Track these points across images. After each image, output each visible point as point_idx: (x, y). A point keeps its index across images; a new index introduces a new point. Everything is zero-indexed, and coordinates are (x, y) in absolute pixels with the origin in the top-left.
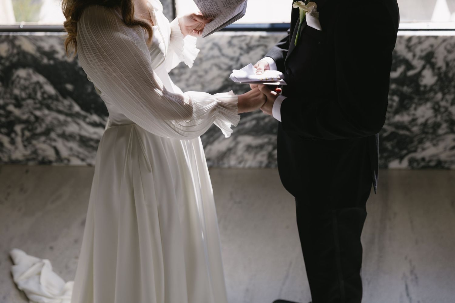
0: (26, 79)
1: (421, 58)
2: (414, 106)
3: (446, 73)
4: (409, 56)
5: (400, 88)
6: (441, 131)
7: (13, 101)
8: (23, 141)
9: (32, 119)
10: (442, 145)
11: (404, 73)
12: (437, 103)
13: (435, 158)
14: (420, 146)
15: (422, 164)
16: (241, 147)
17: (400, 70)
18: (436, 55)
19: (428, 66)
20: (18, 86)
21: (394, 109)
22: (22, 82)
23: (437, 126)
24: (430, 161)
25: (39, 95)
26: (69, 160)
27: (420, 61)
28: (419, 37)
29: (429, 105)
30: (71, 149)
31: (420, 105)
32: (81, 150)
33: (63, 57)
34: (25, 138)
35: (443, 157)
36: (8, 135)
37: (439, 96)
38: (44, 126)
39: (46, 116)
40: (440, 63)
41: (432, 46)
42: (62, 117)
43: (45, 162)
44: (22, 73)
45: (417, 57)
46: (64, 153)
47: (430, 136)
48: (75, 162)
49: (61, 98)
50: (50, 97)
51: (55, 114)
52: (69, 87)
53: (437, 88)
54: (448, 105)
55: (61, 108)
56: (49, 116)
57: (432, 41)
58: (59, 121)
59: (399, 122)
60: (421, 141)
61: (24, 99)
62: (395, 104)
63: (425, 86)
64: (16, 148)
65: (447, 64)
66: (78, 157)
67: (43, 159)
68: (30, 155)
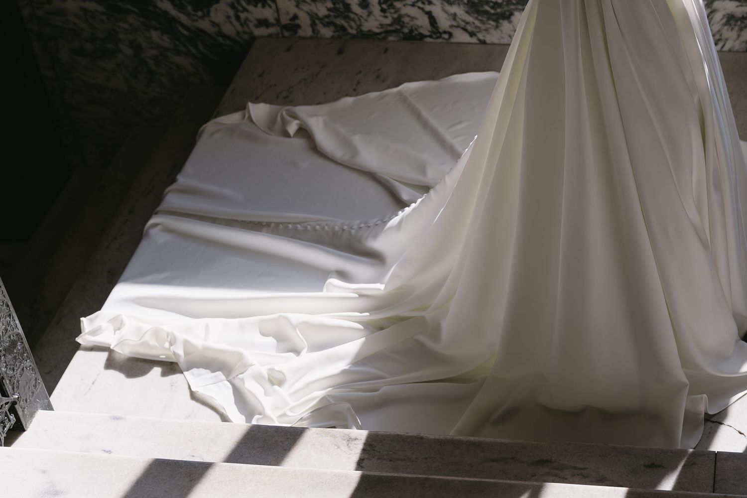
26: (450, 34)
30: (454, 16)
32: (469, 19)
43: (414, 36)
46: (444, 22)
48: (461, 37)
64: (370, 14)
66: (465, 29)
67: (411, 31)
68: (390, 25)
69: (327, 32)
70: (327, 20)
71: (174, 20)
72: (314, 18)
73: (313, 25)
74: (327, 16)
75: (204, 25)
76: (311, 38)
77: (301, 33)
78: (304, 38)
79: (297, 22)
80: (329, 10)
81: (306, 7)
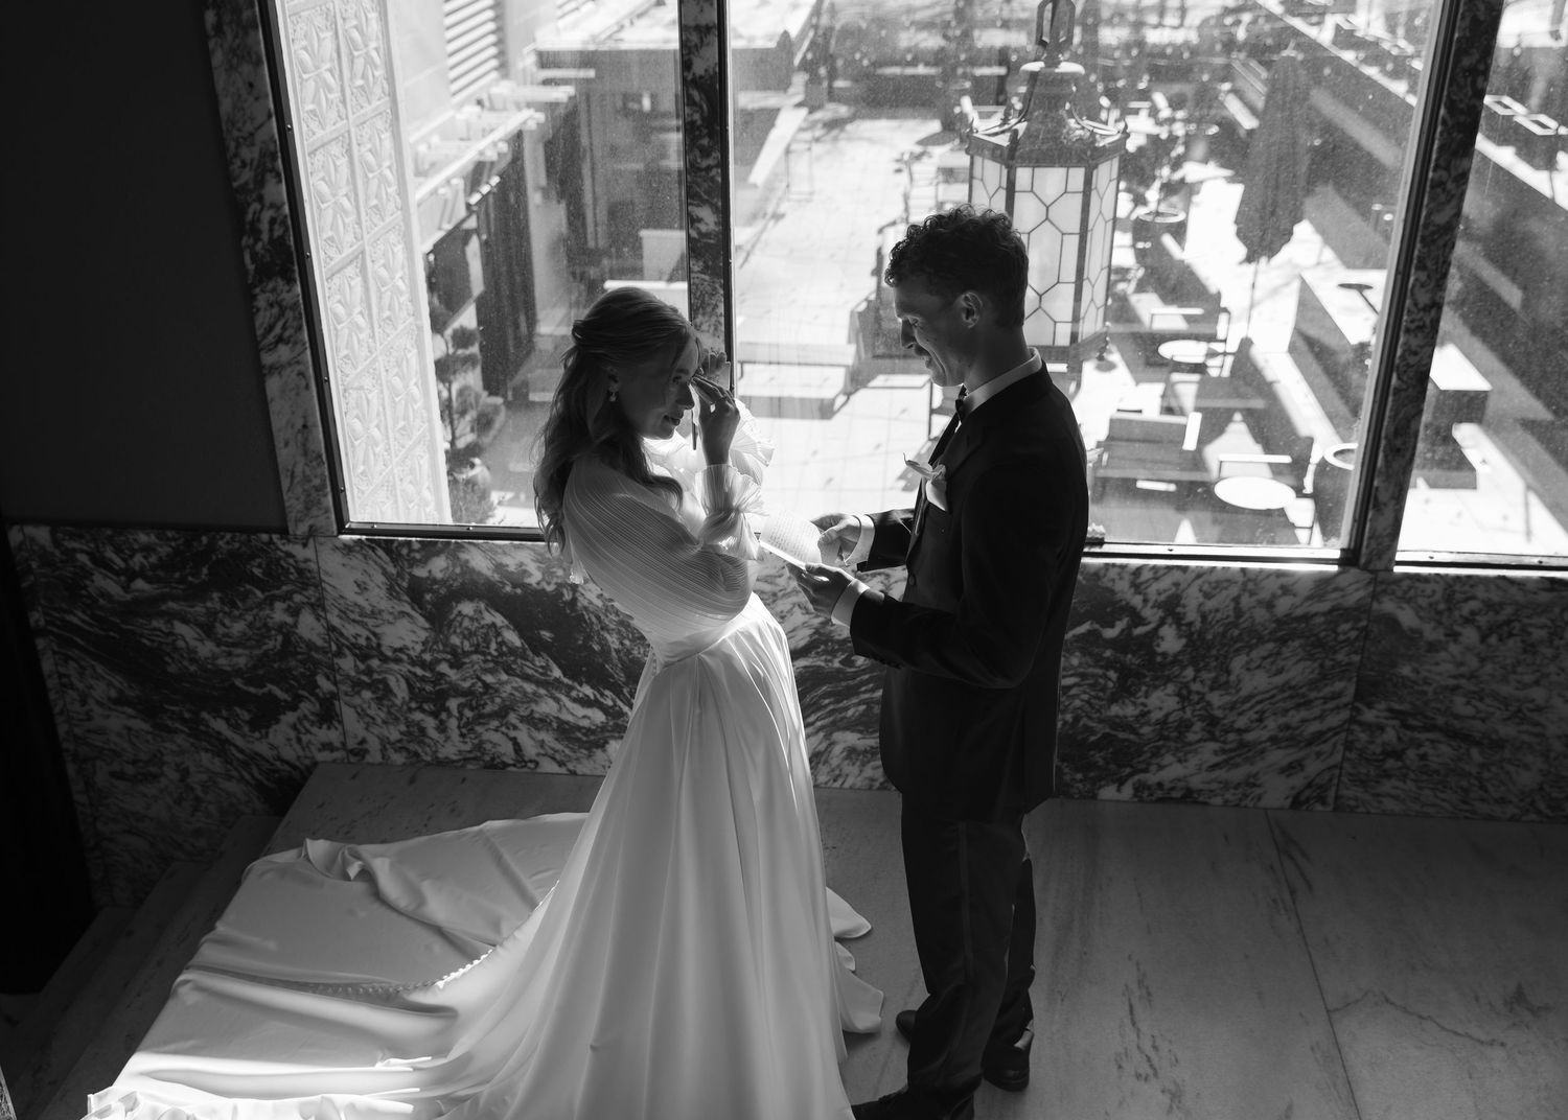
0: (472, 619)
1: (1158, 605)
2: (1144, 688)
3: (1201, 633)
4: (1137, 601)
5: (1122, 657)
6: (1191, 737)
7: (449, 657)
8: (459, 727)
9: (479, 687)
10: (1193, 761)
11: (1127, 631)
12: (1186, 685)
13: (1182, 784)
14: (1154, 761)
15: (1159, 794)
16: (837, 749)
17: (1120, 625)
18: (1182, 602)
19: (1170, 620)
20: (458, 631)
21: (1109, 692)
22: (466, 623)
23: (1184, 726)
24: (1172, 789)
25: (493, 646)
26: (537, 764)
27: (1155, 610)
28: (1154, 568)
29: (1171, 688)
30: (542, 744)
31: (1156, 687)
32: (559, 747)
33: (539, 582)
34: (465, 720)
35: (1196, 782)
36: (435, 715)
37: (1190, 672)
38: (498, 700)
39: (502, 683)
40: (1192, 615)
41: (1177, 585)
42: (529, 688)
43: (495, 765)
44: (467, 608)
45: (1150, 604)
46: (530, 750)
47: (1172, 744)
48: (549, 767)
49: (529, 653)
50: (512, 651)
51: (519, 682)
52: (546, 635)
53: (1185, 658)
54: (1206, 689)
55: (530, 672)
56: (509, 685)
57: (1177, 575)
58: (525, 693)
59: (1117, 716)
60: (1156, 753)
61: (467, 654)
62: (1111, 684)
63: (1164, 655)
64: (448, 738)
65: (1204, 617)
66: (553, 758)
67: (493, 759)
68: (470, 752)
69: (398, 758)
70: (399, 745)
71: (227, 741)
72: (385, 743)
73: (384, 750)
74: (400, 741)
75: (262, 748)
76: (380, 764)
77: (369, 759)
78: (372, 765)
79: (365, 746)
80: (402, 733)
81: (376, 730)
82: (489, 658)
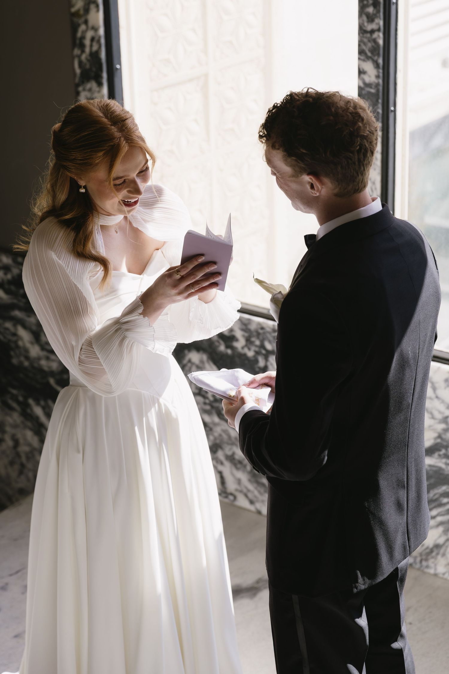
0: (198, 367)
26: (235, 498)
30: (239, 481)
33: (243, 348)
44: (195, 357)
46: (231, 485)
48: (243, 502)
51: (226, 426)
56: (219, 427)
58: (229, 437)
82: (207, 401)
